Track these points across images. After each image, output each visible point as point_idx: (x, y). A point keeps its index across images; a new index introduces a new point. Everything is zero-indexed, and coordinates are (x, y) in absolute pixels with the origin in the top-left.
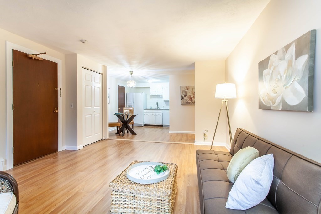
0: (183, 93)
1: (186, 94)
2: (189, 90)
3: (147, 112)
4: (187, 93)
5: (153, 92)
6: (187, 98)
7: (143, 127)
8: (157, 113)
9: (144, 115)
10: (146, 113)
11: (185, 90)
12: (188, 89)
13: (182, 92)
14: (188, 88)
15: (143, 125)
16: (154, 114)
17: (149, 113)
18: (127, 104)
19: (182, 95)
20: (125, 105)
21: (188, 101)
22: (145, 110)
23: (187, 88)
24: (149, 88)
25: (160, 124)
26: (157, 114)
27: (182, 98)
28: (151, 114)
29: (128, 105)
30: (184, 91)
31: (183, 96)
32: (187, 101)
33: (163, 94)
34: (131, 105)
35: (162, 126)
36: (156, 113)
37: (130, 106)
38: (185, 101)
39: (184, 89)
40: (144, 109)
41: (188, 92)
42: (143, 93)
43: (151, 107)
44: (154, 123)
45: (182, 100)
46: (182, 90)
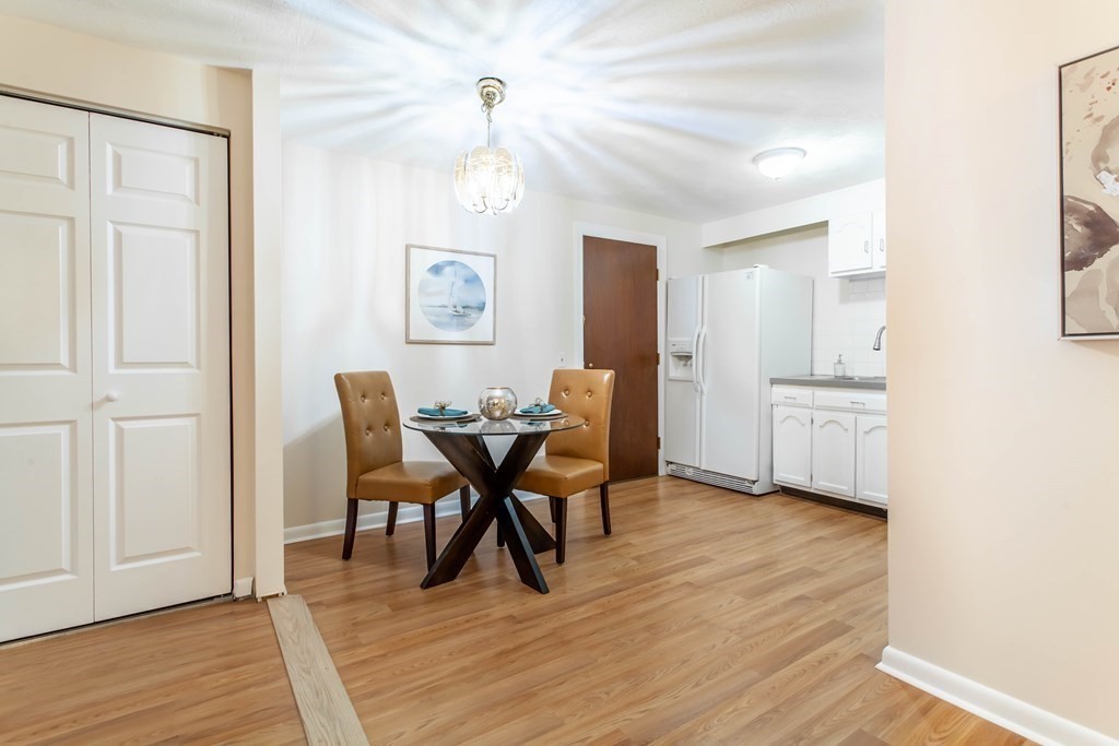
0: (1099, 159)
3: (791, 403)
7: (757, 505)
8: (865, 412)
9: (772, 417)
10: (788, 405)
15: (756, 490)
16: (847, 419)
19: (1083, 188)
20: (659, 350)
22: (778, 389)
27: (1091, 238)
28: (821, 417)
29: (674, 349)
31: (1114, 194)
34: (687, 350)
36: (859, 410)
37: (682, 357)
43: (840, 362)
44: (846, 488)
45: (1098, 261)
46: (1095, 116)
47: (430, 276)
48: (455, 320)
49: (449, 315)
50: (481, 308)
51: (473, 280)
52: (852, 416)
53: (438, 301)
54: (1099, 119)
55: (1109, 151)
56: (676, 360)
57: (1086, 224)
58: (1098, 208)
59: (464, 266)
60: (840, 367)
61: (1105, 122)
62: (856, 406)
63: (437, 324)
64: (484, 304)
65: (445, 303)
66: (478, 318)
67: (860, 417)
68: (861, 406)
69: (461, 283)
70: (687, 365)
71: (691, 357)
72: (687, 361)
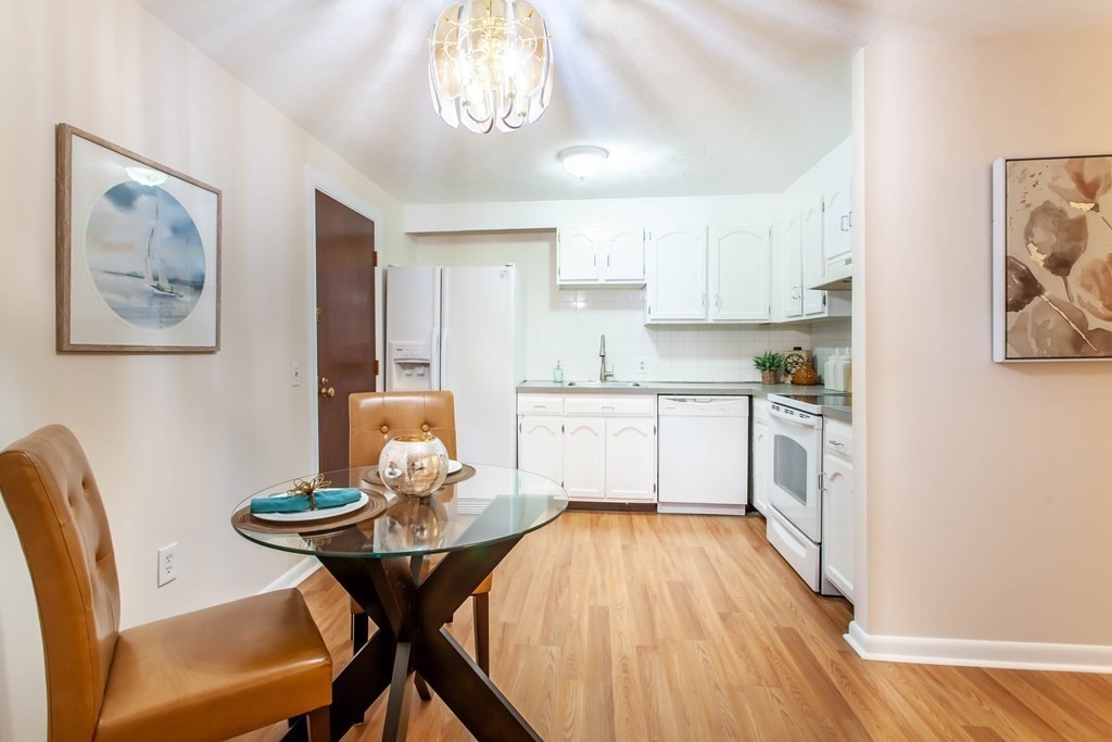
0: (1028, 234)
1: (1067, 247)
2: (1101, 199)
3: (541, 413)
4: (1076, 231)
5: (574, 264)
6: (1076, 289)
9: (518, 428)
10: (534, 414)
11: (1058, 202)
12: (1089, 191)
13: (1021, 219)
14: (1088, 178)
16: (597, 423)
17: (556, 415)
18: (393, 355)
19: (1018, 253)
20: (379, 356)
21: (1094, 323)
22: (523, 398)
23: (1079, 179)
24: (555, 230)
25: (645, 495)
26: (616, 424)
27: (1024, 289)
28: (571, 424)
29: (400, 355)
30: (1046, 209)
31: (1036, 260)
32: (1083, 324)
33: (648, 280)
34: (422, 355)
37: (412, 366)
38: (1054, 321)
39: (1054, 186)
40: (519, 390)
41: (1094, 223)
42: (512, 270)
43: (558, 368)
44: (596, 490)
45: (1027, 306)
46: (1027, 202)
47: (109, 207)
48: (156, 306)
49: (146, 292)
50: (198, 287)
51: (184, 231)
52: (602, 420)
53: (124, 262)
54: (1029, 206)
55: (1034, 230)
56: (400, 368)
57: (1021, 279)
58: (1028, 269)
59: (173, 201)
60: (558, 372)
61: (1032, 209)
62: (605, 411)
63: (123, 312)
64: (203, 277)
65: (139, 269)
66: (194, 303)
67: (609, 420)
68: (611, 411)
69: (167, 233)
70: (419, 375)
71: (427, 365)
72: (420, 370)
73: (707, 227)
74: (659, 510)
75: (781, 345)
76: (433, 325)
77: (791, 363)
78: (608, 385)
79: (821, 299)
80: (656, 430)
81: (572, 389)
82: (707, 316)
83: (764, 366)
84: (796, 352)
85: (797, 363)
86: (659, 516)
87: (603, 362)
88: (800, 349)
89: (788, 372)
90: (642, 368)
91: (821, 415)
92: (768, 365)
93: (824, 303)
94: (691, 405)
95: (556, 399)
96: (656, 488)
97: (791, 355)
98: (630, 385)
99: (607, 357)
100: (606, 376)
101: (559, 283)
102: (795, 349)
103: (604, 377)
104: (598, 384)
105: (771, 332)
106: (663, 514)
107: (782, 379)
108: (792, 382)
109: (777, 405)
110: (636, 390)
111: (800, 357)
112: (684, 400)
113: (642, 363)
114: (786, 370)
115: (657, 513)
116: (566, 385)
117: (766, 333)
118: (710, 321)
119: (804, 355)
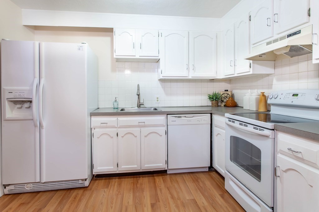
3: (104, 125)
8: (145, 126)
9: (92, 136)
10: (100, 127)
16: (136, 131)
17: (113, 127)
18: (6, 96)
22: (94, 119)
25: (160, 165)
26: (146, 131)
28: (122, 131)
29: (11, 96)
33: (161, 57)
34: (26, 96)
35: (162, 173)
36: (142, 126)
37: (21, 102)
40: (92, 114)
42: (86, 46)
43: (116, 101)
52: (138, 129)
56: (12, 104)
60: (116, 104)
62: (140, 124)
67: (142, 129)
68: (143, 124)
70: (26, 108)
71: (31, 102)
72: (27, 105)
73: (189, 32)
74: (168, 172)
75: (219, 89)
76: (35, 77)
77: (224, 97)
78: (141, 110)
79: (249, 65)
80: (167, 133)
81: (123, 113)
82: (189, 74)
83: (213, 98)
84: (226, 92)
85: (227, 97)
86: (168, 176)
87: (139, 98)
88: (227, 91)
89: (222, 101)
90: (158, 101)
91: (273, 130)
92: (215, 98)
93: (250, 67)
94: (184, 119)
95: (113, 119)
96: (167, 162)
97: (224, 94)
98: (152, 110)
99: (141, 96)
100: (140, 105)
101: (115, 57)
102: (225, 91)
103: (139, 105)
104: (136, 109)
105: (215, 83)
106: (170, 174)
107: (219, 104)
108: (225, 106)
109: (230, 119)
110: (155, 112)
111: (228, 94)
112: (180, 117)
113: (158, 98)
114: (222, 100)
115: (167, 174)
116: (119, 111)
117: (212, 83)
118: (190, 77)
119: (230, 93)
